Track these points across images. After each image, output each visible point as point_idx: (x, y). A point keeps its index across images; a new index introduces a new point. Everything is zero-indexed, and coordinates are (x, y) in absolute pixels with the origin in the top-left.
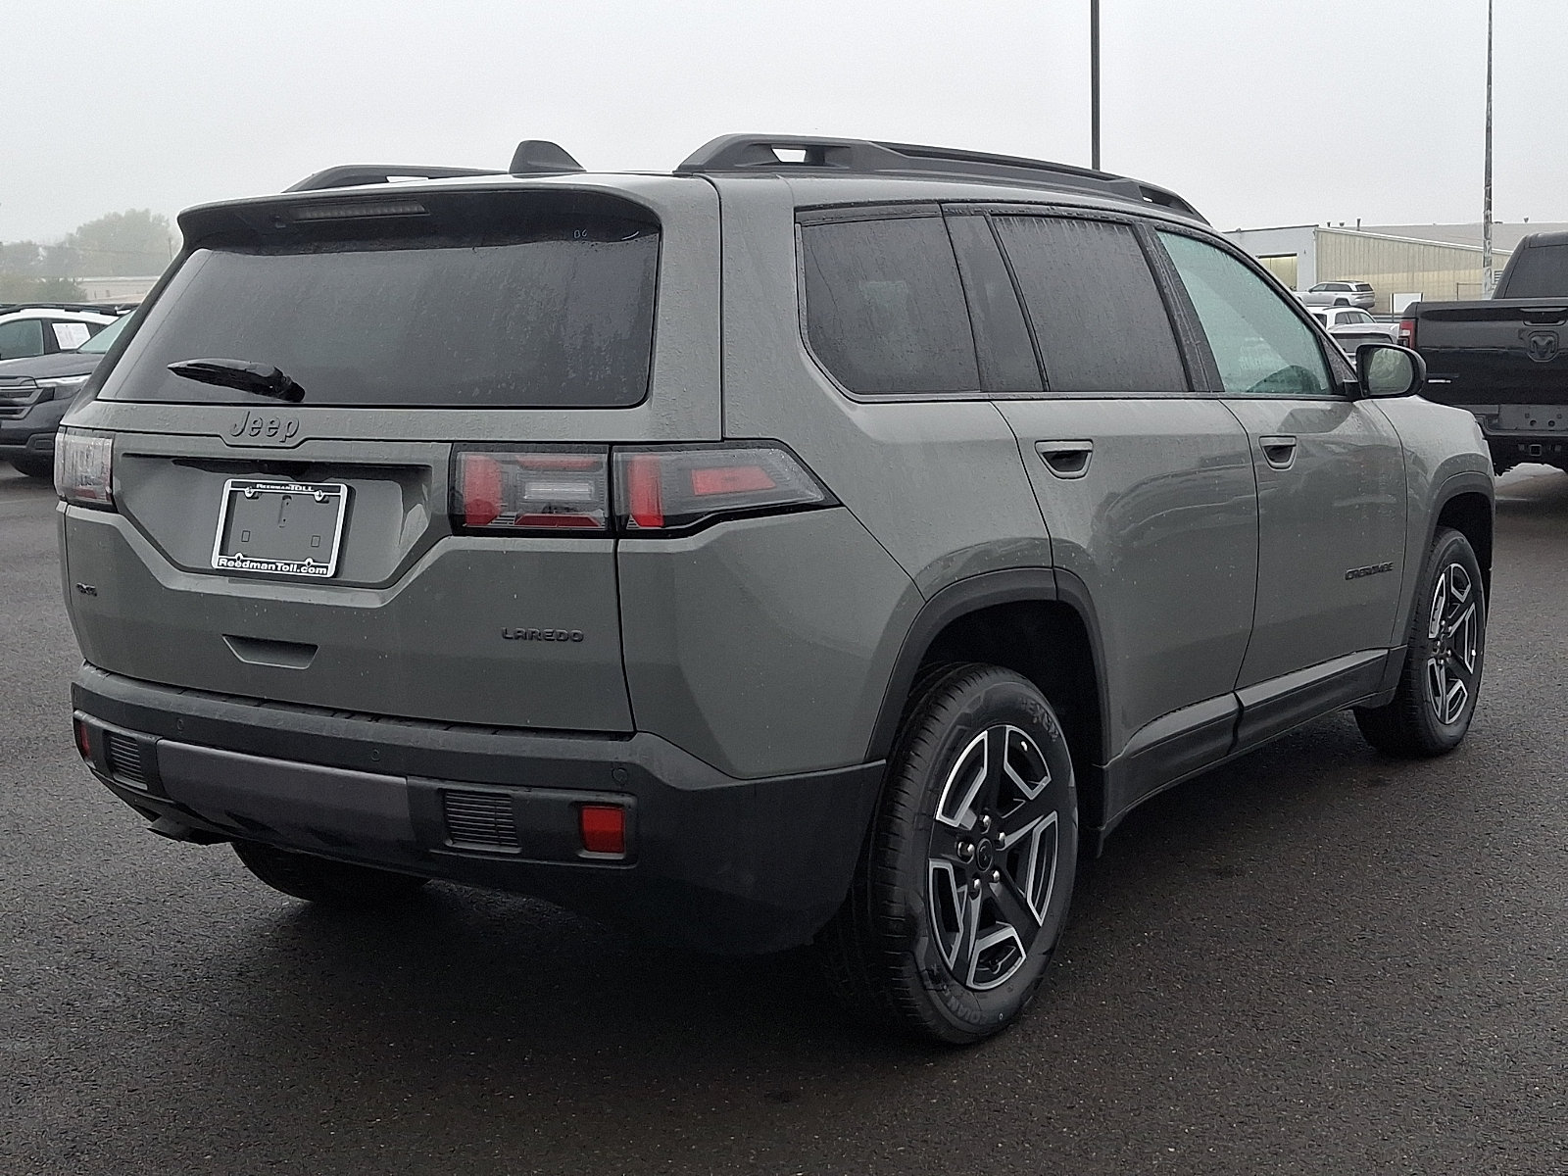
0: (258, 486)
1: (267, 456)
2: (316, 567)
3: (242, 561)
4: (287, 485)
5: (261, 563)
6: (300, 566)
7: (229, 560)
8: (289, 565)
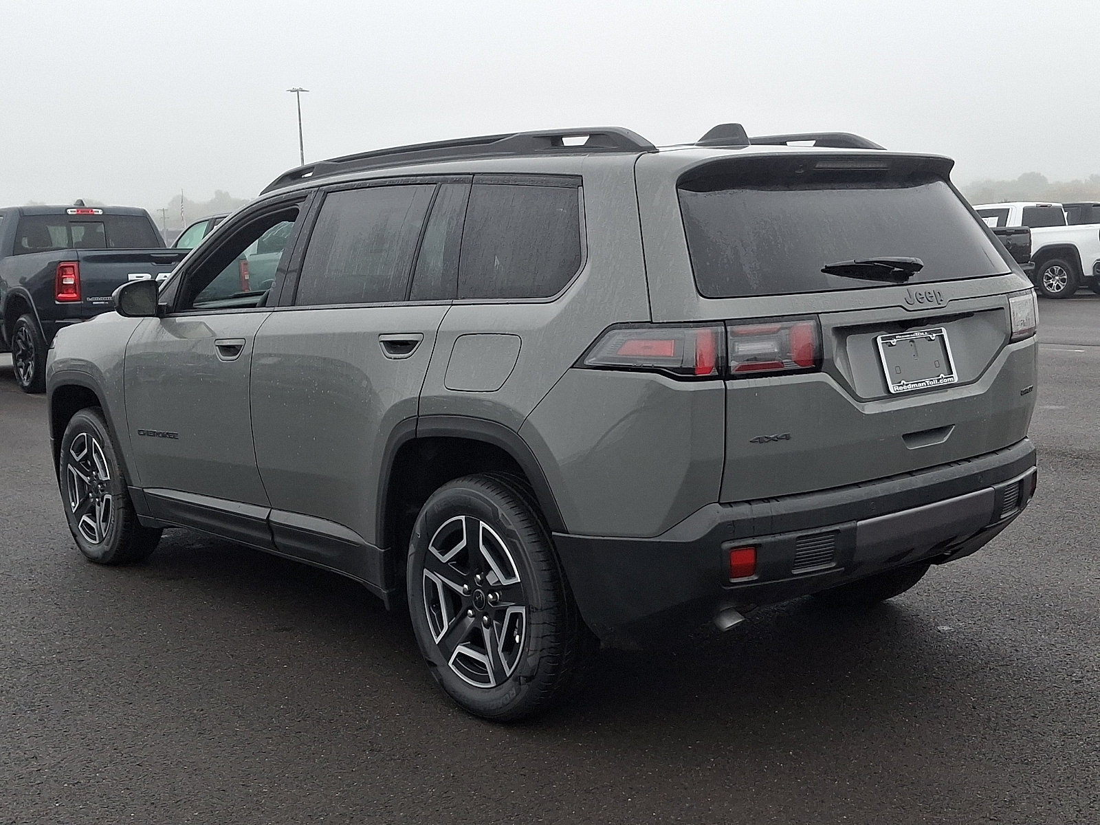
0: (897, 337)
1: (934, 314)
2: (947, 378)
3: (907, 385)
4: (912, 334)
5: (917, 383)
6: (938, 380)
7: (899, 386)
8: (932, 380)
